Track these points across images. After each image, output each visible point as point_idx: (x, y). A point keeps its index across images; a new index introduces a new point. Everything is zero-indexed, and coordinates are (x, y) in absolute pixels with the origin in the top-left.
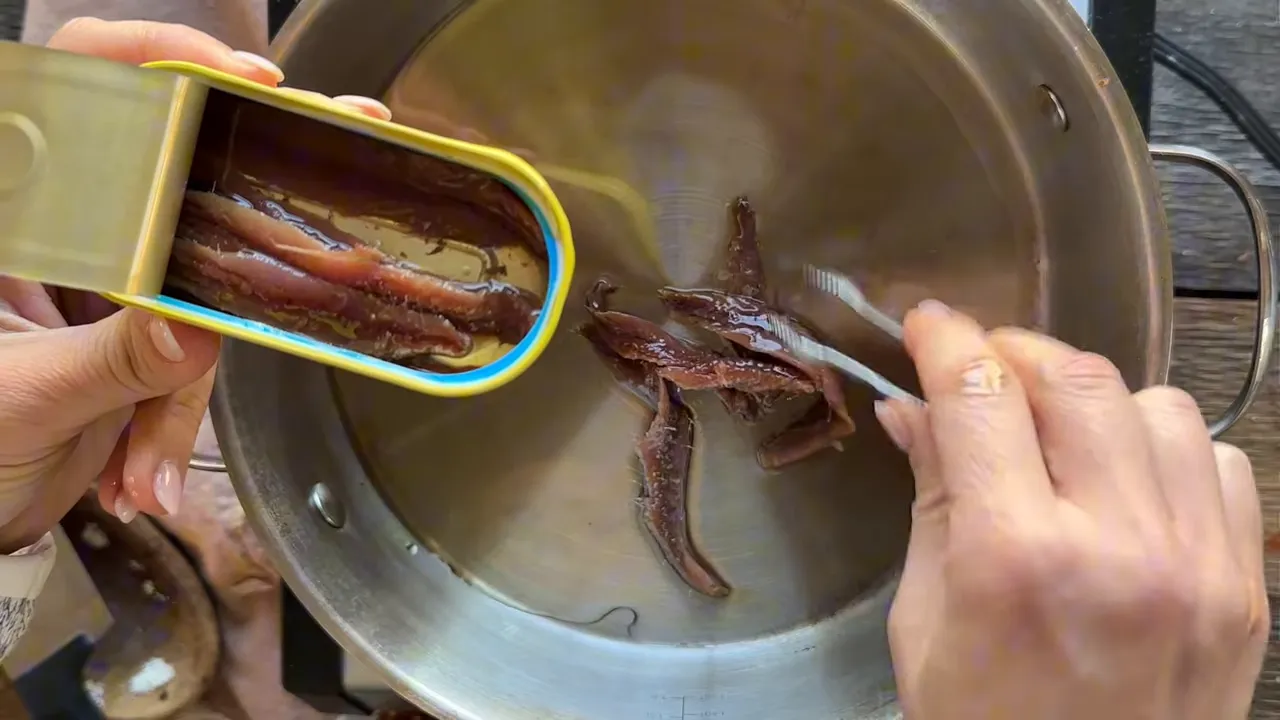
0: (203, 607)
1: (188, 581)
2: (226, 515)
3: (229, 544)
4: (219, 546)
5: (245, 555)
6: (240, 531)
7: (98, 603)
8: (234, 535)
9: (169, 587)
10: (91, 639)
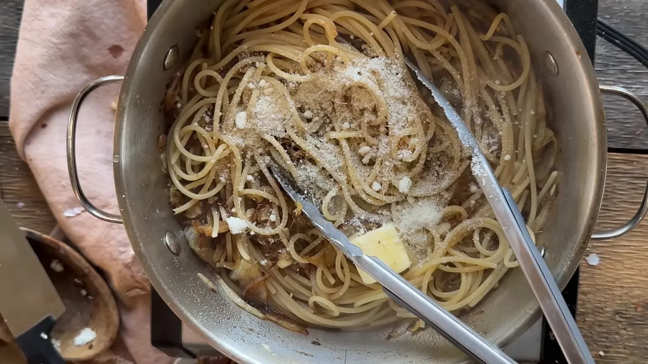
0: (111, 302)
1: (104, 290)
2: (123, 257)
3: (125, 271)
4: (120, 272)
5: (133, 277)
6: (130, 265)
7: (58, 300)
8: (127, 266)
9: (94, 292)
10: (55, 318)
